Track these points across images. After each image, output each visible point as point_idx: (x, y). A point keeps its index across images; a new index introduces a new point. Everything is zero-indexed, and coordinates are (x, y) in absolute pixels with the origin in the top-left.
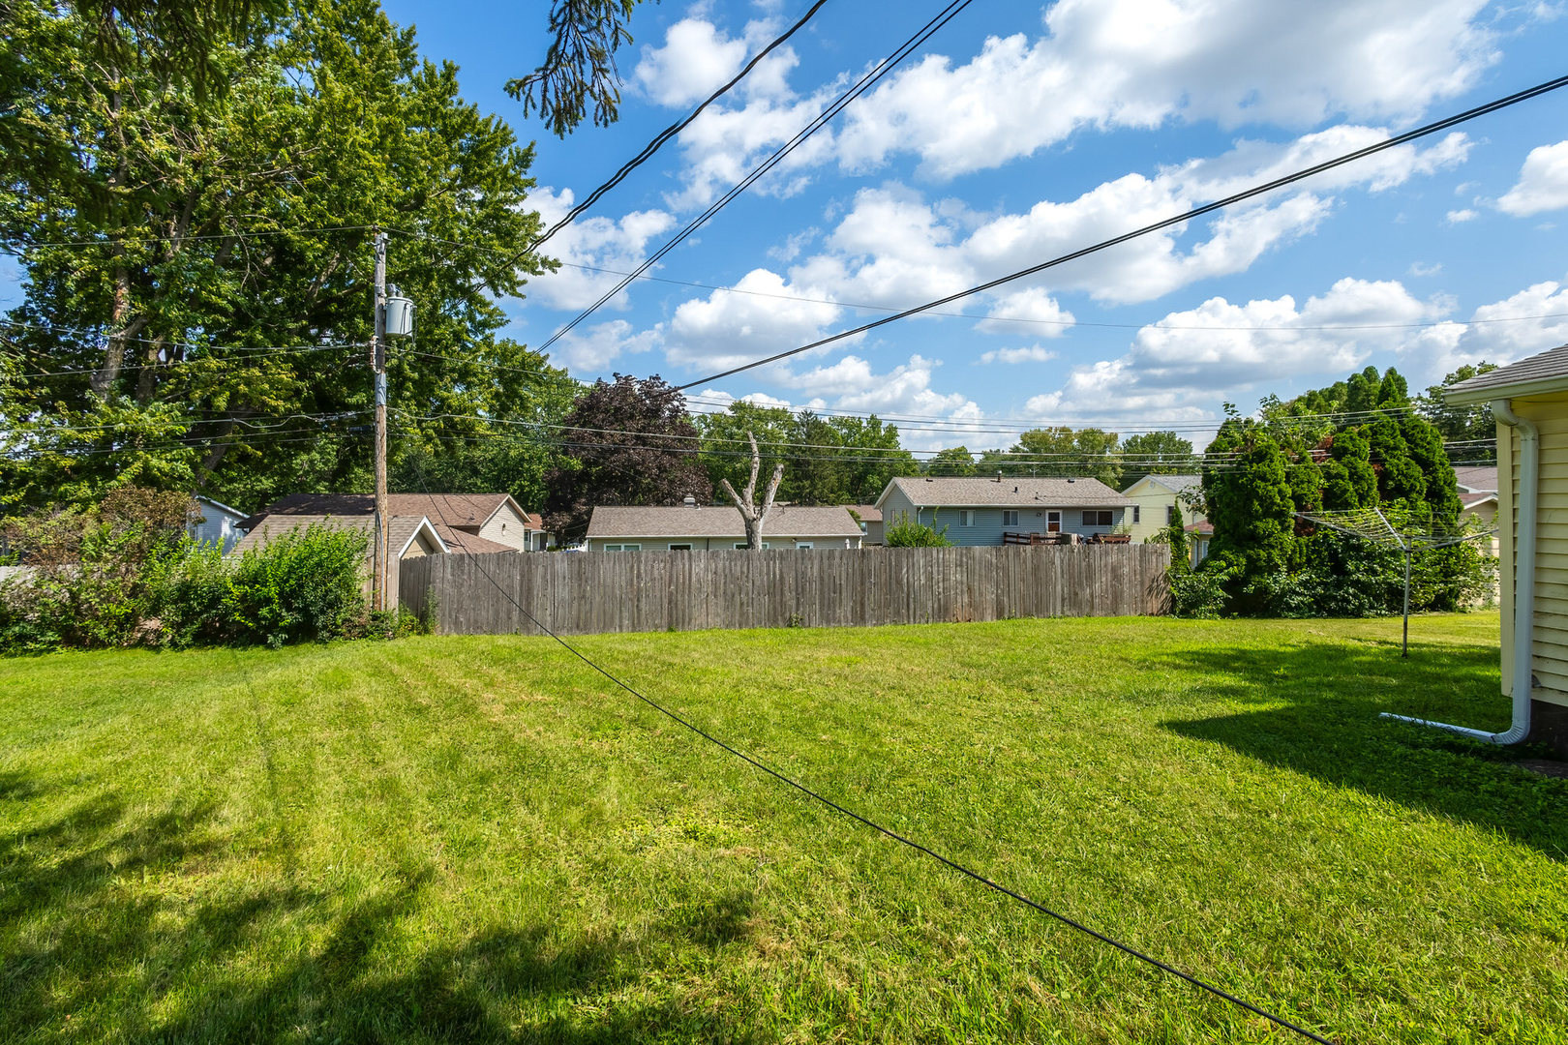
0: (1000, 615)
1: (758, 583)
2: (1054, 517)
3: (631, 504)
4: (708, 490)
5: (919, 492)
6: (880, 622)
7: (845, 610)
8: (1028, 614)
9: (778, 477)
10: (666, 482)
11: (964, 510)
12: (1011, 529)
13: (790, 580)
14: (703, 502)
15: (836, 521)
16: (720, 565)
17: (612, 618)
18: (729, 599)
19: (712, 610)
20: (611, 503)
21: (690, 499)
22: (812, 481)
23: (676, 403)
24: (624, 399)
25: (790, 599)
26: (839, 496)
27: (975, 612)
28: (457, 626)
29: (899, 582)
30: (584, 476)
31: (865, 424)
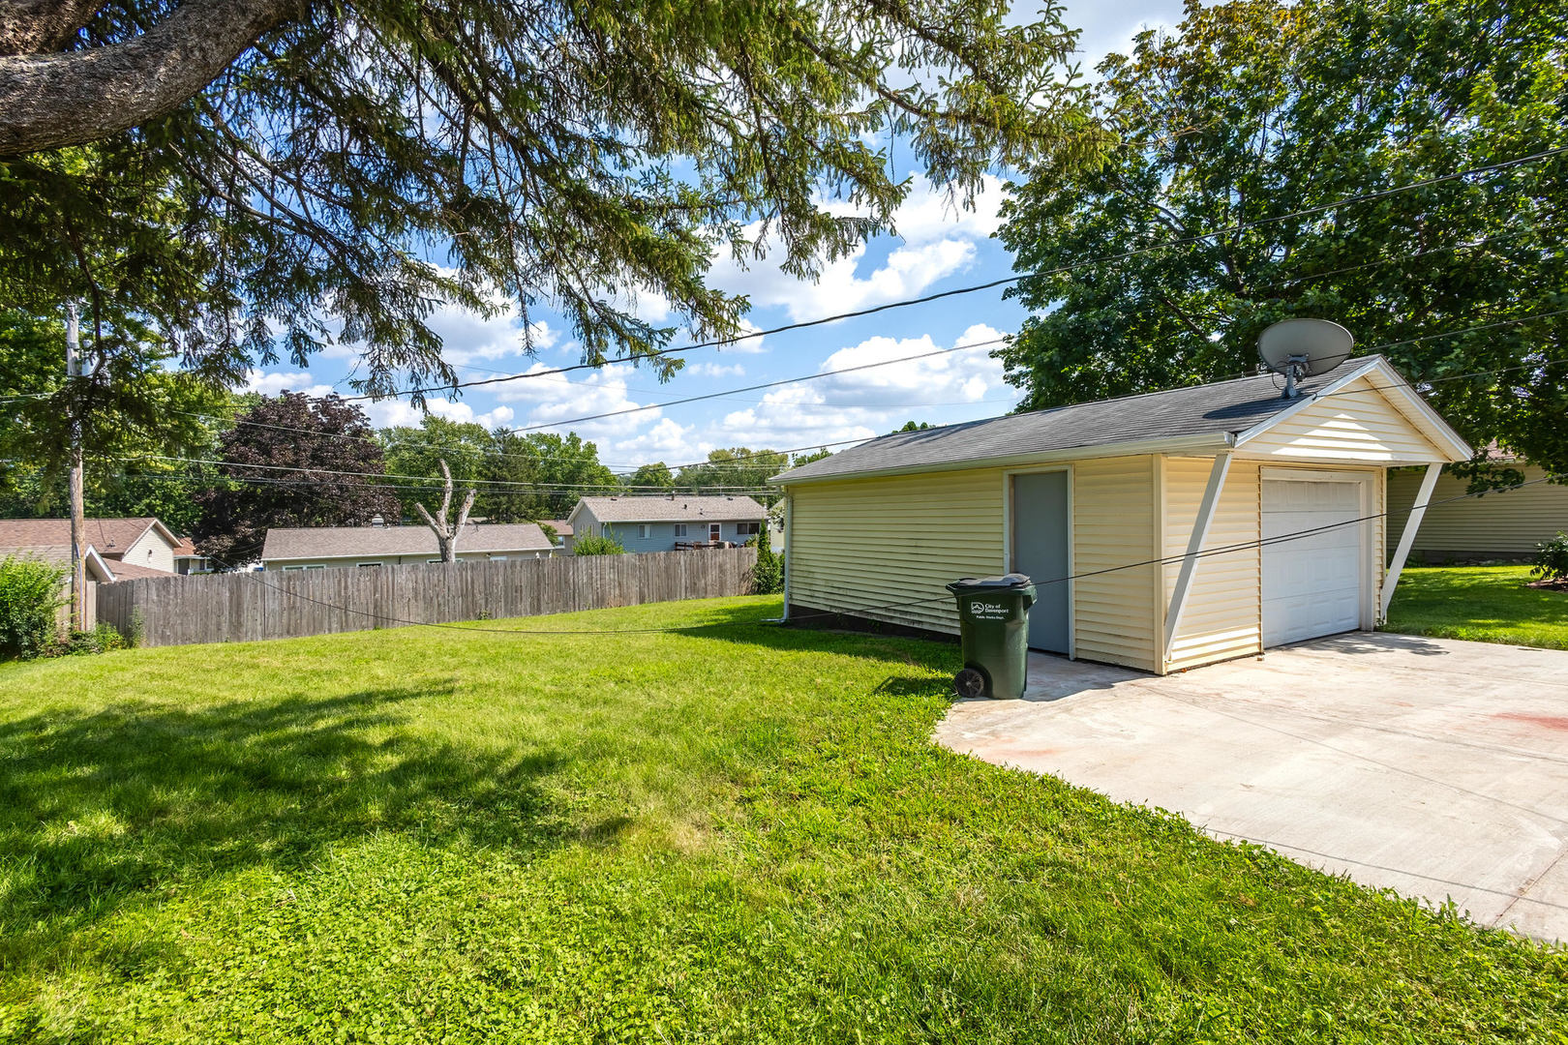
0: (642, 601)
1: (453, 588)
2: (715, 528)
3: (307, 525)
4: (396, 510)
5: (602, 509)
6: (553, 611)
7: (525, 604)
8: (662, 600)
9: (471, 501)
10: (348, 502)
11: (641, 525)
12: (681, 539)
13: (479, 586)
14: (392, 521)
15: (526, 536)
16: (420, 576)
17: (321, 623)
18: (429, 602)
19: (413, 610)
20: (286, 525)
21: (378, 519)
22: (509, 496)
23: (359, 423)
24: (296, 417)
25: (480, 599)
26: (537, 512)
27: (624, 600)
28: (164, 639)
29: (567, 582)
30: (246, 497)
31: (564, 441)
